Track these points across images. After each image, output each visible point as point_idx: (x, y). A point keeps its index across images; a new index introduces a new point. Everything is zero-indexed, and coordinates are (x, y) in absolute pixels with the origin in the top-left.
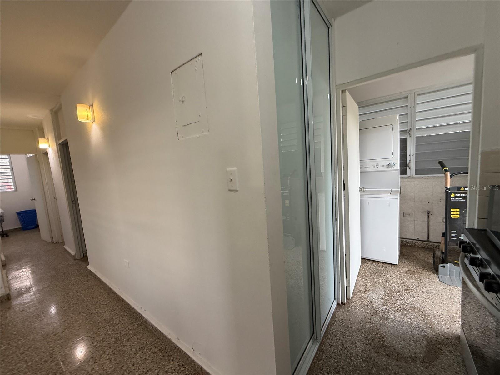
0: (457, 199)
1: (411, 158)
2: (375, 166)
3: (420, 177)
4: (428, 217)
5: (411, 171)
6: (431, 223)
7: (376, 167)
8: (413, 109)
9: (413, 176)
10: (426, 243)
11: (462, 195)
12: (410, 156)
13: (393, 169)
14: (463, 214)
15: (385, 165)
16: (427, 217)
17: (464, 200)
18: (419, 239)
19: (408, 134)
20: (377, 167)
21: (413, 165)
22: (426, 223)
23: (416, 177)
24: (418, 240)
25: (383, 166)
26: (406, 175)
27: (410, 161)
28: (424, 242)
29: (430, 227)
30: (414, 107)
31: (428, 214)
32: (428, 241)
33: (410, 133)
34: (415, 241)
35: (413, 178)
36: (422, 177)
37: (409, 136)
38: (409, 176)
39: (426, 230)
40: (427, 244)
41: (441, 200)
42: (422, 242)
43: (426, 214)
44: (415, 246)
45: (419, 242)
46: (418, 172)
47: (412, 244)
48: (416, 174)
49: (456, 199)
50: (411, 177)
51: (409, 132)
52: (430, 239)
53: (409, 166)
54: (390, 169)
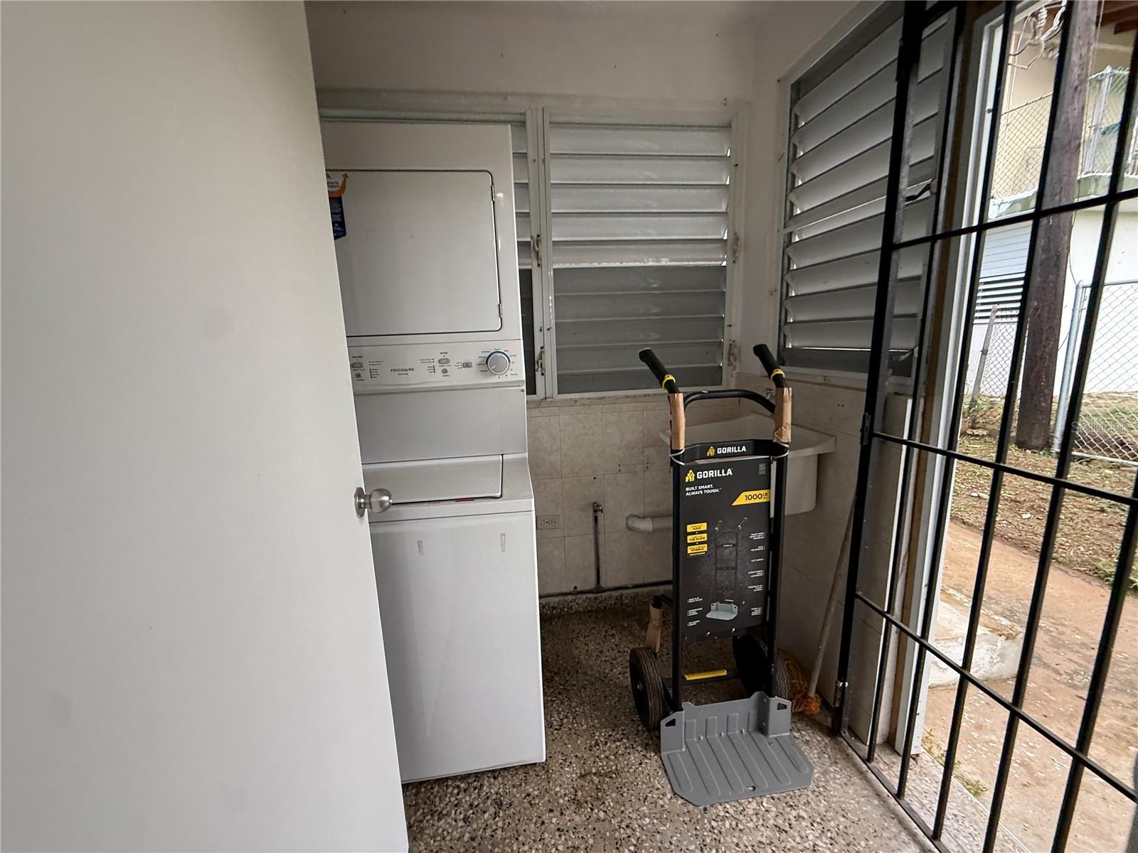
0: (700, 488)
1: (546, 341)
2: (437, 364)
3: (571, 399)
4: (596, 519)
5: (547, 383)
6: (601, 537)
7: (439, 369)
8: (542, 166)
9: (552, 398)
10: (594, 595)
11: (711, 474)
12: (541, 330)
13: (503, 379)
14: (716, 539)
15: (475, 360)
16: (591, 520)
17: (717, 490)
18: (579, 589)
19: (533, 255)
20: (445, 371)
21: (550, 361)
22: (592, 537)
23: (562, 401)
24: (576, 592)
25: (467, 365)
26: (535, 394)
27: (542, 348)
28: (589, 595)
29: (601, 550)
30: (544, 161)
31: (595, 511)
32: (598, 589)
33: (537, 253)
34: (570, 597)
35: (554, 404)
36: (576, 401)
37: (535, 263)
38: (543, 399)
39: (592, 558)
40: (596, 599)
41: (620, 468)
42: (584, 596)
43: (591, 513)
44: (570, 612)
45: (579, 598)
46: (565, 384)
47: (564, 608)
48: (559, 393)
49: (698, 490)
50: (549, 400)
51: (537, 249)
52: (603, 584)
53: (541, 364)
54: (495, 379)
